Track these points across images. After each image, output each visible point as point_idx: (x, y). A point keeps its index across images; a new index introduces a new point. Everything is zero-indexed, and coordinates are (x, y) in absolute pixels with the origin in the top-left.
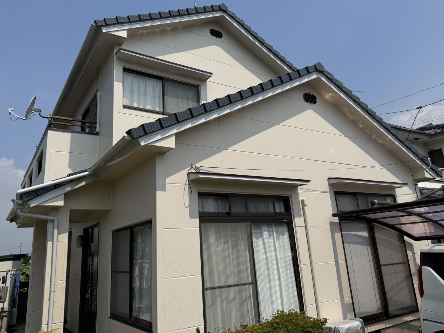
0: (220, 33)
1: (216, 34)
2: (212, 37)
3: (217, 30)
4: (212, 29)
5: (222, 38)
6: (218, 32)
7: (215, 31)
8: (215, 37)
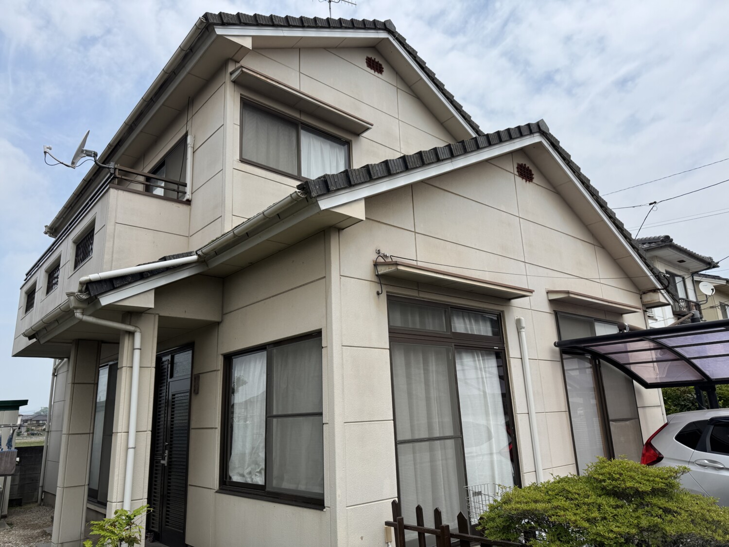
0: (381, 65)
1: (375, 66)
2: (369, 69)
3: (377, 60)
4: (370, 56)
5: (383, 73)
6: (377, 63)
7: (374, 61)
8: (372, 72)
